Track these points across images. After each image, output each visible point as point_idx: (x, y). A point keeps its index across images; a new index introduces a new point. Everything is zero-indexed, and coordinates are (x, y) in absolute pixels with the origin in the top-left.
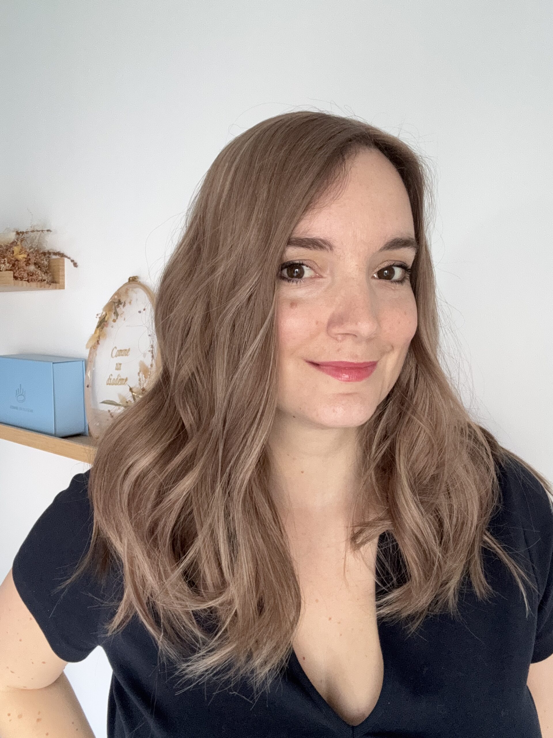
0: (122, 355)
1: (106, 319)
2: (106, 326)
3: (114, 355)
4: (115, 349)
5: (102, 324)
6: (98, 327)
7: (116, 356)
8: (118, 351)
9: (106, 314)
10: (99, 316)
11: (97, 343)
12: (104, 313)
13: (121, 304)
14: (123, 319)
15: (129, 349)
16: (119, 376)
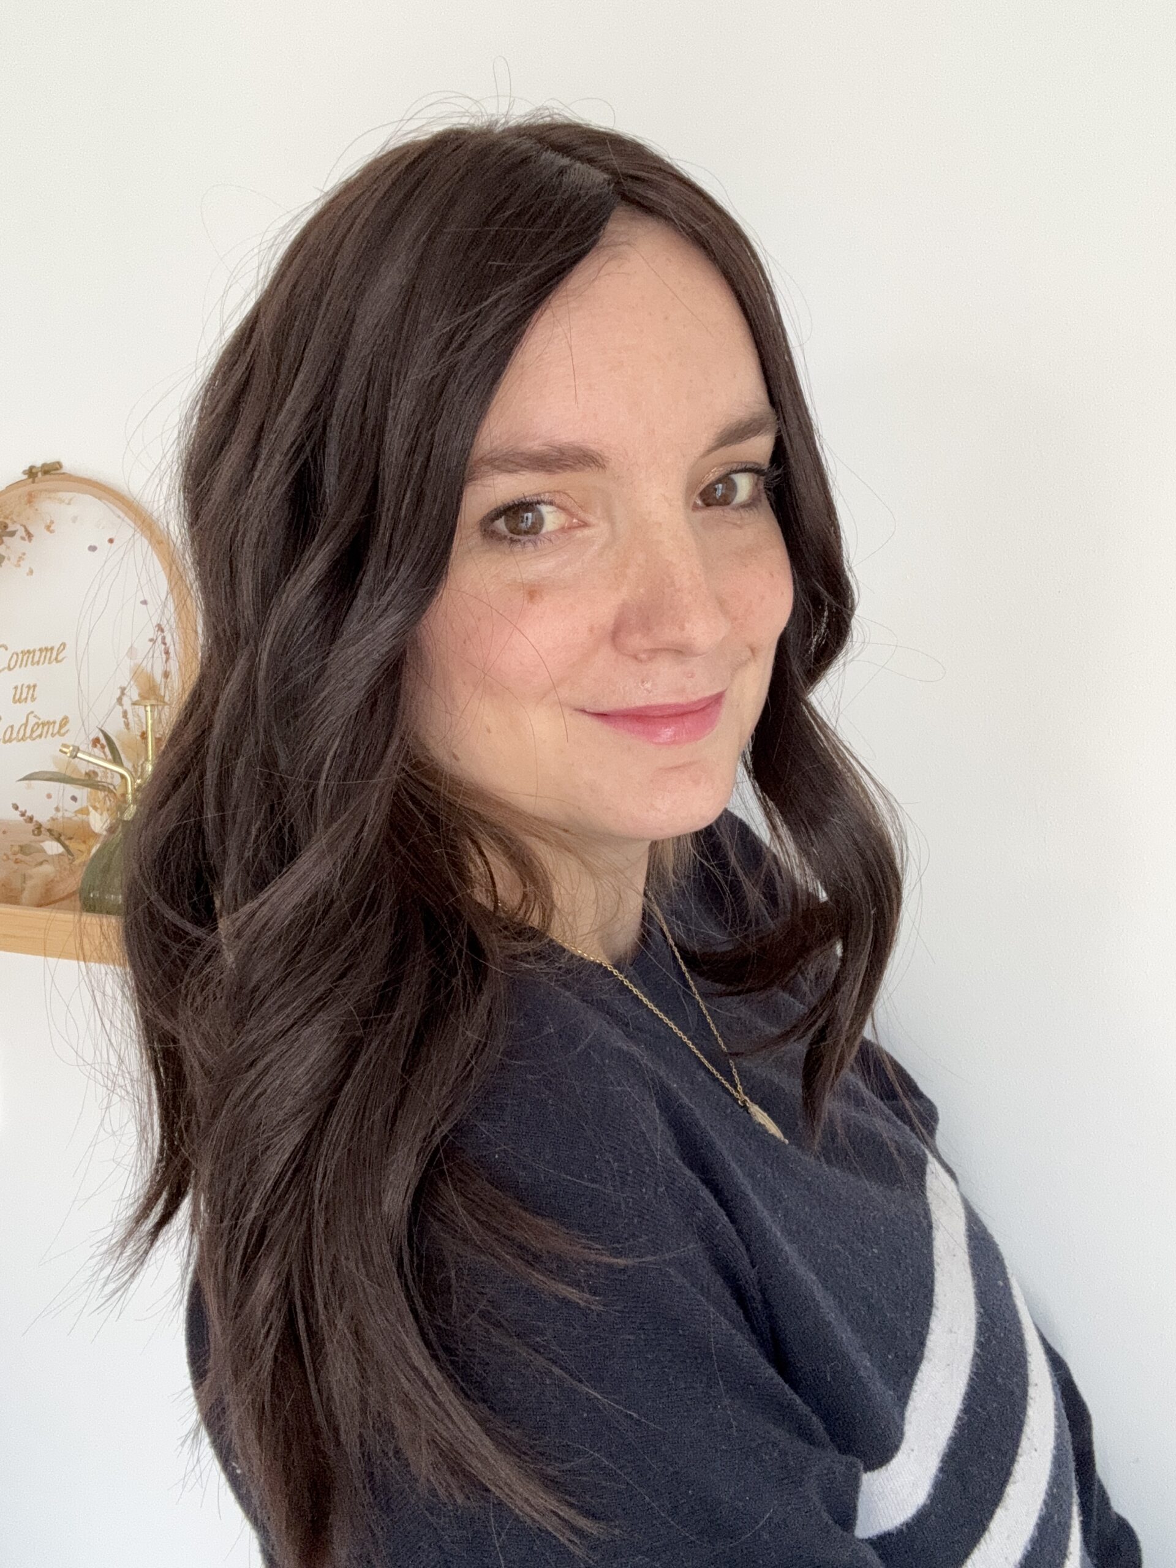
0: (38, 663)
13: (12, 534)
14: (27, 570)
15: (64, 645)
16: (31, 717)
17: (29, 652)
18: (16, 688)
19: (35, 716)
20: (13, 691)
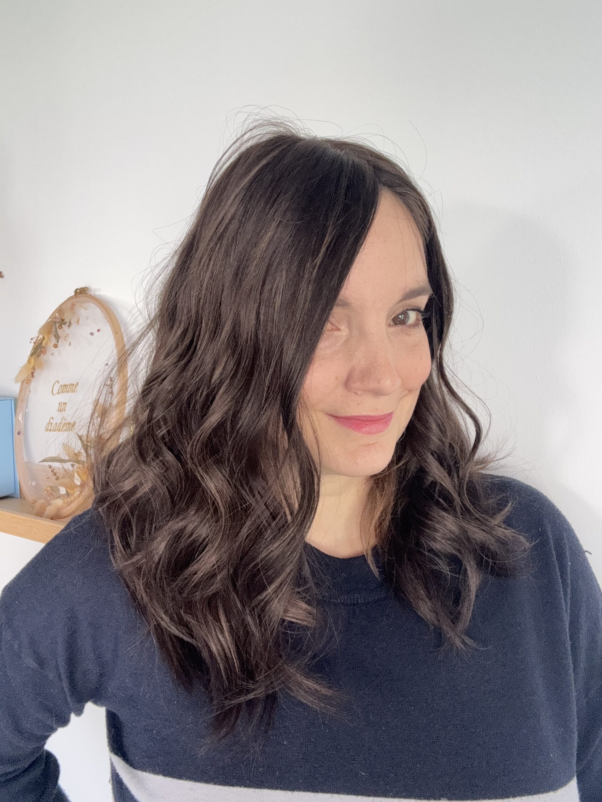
0: (68, 392)
1: (43, 344)
2: (44, 353)
3: (55, 391)
4: (57, 383)
5: (39, 351)
6: (32, 355)
7: (59, 393)
8: (61, 385)
9: (44, 338)
10: (34, 340)
11: (31, 375)
12: (41, 337)
13: (65, 324)
14: (68, 344)
15: (78, 383)
16: (63, 420)
17: (65, 385)
18: (60, 403)
19: (64, 420)
20: (58, 405)
